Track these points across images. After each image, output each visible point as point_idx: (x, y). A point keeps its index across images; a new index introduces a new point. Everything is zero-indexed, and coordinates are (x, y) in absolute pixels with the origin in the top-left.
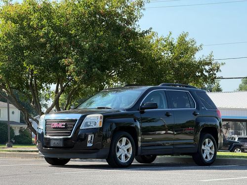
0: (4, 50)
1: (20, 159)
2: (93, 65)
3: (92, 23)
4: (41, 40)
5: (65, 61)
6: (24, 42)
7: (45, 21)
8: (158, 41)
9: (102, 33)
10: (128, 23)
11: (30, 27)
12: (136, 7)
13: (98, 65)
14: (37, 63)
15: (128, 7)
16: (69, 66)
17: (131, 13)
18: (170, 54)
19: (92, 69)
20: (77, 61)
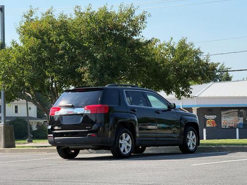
0: (29, 62)
1: (46, 154)
2: (105, 72)
3: (103, 36)
4: (60, 52)
5: (80, 70)
6: (45, 54)
7: (62, 37)
8: (160, 46)
9: (111, 44)
10: (133, 34)
11: (50, 41)
12: (139, 21)
13: (109, 72)
14: (58, 72)
15: (132, 21)
16: (84, 73)
17: (135, 26)
18: (172, 57)
19: (103, 75)
20: (91, 69)
